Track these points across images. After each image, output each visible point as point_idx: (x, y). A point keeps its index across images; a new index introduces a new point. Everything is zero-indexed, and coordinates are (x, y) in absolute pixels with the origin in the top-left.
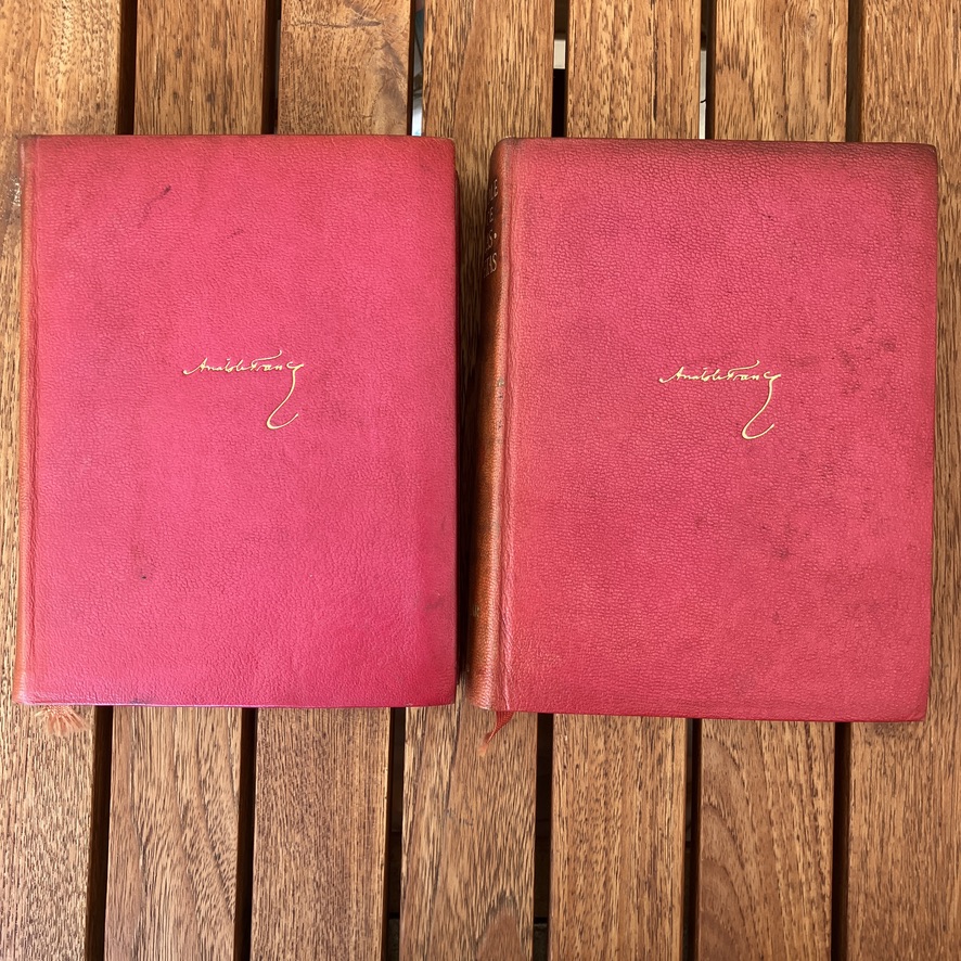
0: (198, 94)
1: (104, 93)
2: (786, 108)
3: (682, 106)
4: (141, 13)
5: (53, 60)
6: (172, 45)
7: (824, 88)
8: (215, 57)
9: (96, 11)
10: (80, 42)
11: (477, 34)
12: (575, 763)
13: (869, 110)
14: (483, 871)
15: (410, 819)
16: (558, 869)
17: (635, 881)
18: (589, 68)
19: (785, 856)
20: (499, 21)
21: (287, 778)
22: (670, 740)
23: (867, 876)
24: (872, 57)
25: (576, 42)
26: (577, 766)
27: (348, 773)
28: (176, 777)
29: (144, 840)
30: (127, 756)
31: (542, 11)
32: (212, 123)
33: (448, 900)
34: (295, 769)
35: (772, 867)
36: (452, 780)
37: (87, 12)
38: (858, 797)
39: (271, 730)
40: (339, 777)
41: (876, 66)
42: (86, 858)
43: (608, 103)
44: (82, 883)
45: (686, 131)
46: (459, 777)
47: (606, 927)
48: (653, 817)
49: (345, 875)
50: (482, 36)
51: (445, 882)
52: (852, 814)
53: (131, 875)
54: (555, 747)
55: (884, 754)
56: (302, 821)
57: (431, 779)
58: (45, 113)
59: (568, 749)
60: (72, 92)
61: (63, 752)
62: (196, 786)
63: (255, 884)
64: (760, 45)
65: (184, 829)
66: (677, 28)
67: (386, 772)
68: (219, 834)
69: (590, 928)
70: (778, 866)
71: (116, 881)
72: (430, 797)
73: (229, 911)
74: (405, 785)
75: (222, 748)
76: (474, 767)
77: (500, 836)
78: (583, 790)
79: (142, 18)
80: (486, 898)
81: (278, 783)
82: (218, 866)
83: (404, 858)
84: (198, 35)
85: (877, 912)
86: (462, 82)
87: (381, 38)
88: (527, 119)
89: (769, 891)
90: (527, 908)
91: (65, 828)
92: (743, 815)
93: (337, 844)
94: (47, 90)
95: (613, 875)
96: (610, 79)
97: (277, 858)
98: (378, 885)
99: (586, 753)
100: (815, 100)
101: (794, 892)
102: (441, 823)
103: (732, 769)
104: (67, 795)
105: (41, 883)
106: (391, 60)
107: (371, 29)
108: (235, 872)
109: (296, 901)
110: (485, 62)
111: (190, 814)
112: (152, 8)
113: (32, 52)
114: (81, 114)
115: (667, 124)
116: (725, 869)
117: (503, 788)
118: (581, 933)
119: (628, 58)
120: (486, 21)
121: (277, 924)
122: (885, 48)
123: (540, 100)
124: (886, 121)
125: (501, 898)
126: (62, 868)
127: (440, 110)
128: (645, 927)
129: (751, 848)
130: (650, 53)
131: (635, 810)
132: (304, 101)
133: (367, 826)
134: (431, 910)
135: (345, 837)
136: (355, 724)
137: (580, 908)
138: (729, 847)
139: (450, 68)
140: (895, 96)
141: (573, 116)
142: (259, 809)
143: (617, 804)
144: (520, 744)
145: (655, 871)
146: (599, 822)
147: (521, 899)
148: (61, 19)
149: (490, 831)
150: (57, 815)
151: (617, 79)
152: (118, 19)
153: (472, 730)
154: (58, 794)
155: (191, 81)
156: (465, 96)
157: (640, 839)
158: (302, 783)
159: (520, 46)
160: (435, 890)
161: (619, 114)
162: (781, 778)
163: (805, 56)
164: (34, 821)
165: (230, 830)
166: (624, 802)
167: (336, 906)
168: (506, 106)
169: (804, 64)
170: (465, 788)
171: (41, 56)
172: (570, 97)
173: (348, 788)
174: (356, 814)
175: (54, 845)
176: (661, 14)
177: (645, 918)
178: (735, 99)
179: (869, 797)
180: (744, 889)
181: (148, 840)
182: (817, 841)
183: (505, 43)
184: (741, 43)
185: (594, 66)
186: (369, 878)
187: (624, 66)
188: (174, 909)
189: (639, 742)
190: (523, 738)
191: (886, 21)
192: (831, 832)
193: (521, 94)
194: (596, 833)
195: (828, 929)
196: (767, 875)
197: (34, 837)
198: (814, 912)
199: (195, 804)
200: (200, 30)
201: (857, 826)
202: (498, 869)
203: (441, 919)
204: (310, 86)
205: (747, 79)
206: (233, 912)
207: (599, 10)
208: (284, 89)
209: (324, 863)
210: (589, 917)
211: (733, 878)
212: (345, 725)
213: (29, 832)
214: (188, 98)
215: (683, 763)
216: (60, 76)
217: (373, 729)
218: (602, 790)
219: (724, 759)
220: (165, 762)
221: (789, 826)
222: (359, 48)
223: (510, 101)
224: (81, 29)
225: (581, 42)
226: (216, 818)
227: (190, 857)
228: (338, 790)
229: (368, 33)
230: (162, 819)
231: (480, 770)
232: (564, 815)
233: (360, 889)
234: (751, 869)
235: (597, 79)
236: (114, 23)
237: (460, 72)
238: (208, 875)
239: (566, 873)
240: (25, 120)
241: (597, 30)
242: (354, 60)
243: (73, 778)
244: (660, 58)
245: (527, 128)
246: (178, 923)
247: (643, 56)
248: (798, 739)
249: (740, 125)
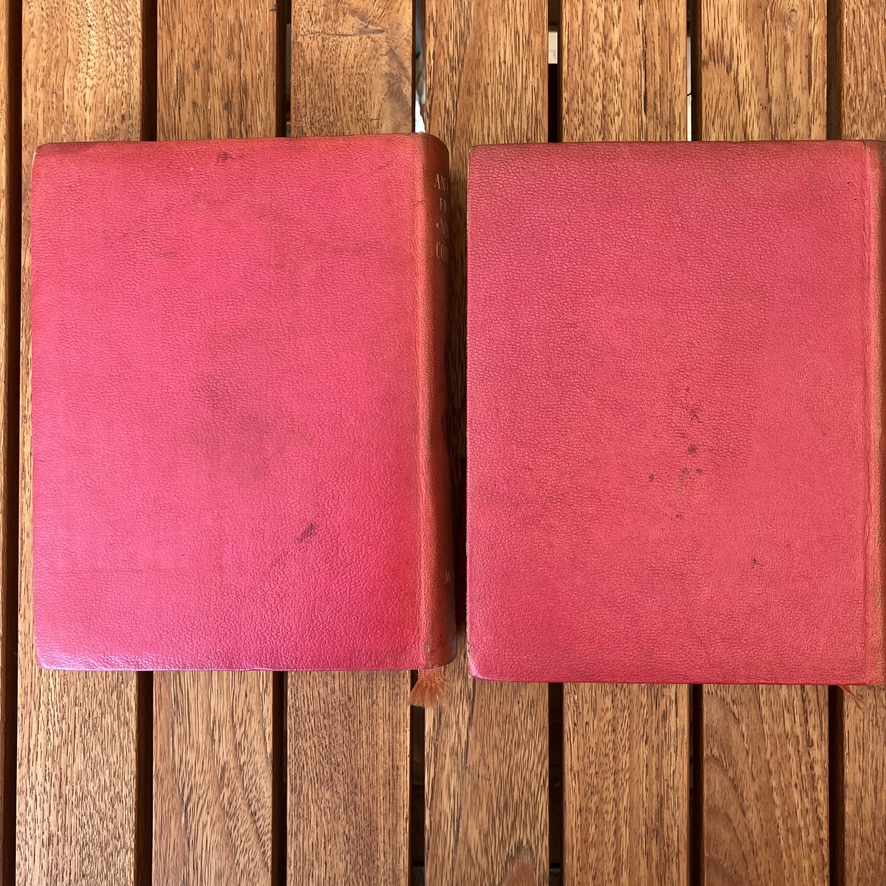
0: (216, 103)
1: (128, 106)
2: (769, 99)
3: (671, 101)
4: (161, 29)
5: (80, 75)
6: (190, 59)
7: (806, 80)
8: (231, 68)
9: (119, 29)
10: (105, 58)
11: (476, 38)
12: (585, 721)
13: (849, 99)
14: (501, 823)
15: (432, 775)
16: (571, 818)
17: (644, 828)
18: (582, 66)
19: (784, 803)
20: (496, 25)
21: (316, 739)
22: (673, 698)
23: (862, 821)
24: (851, 49)
25: (569, 43)
26: (587, 723)
27: (373, 733)
28: (213, 740)
29: (185, 799)
30: (168, 723)
31: (536, 14)
32: (229, 130)
33: (469, 850)
34: (323, 731)
35: (773, 814)
36: (470, 739)
37: (110, 30)
38: (852, 747)
39: (300, 695)
40: (364, 737)
41: (855, 57)
42: (132, 817)
43: (600, 100)
44: (130, 840)
45: (675, 124)
46: (476, 736)
47: (617, 872)
48: (659, 769)
49: (373, 829)
50: (481, 40)
51: (466, 833)
52: (847, 762)
53: (174, 833)
54: (565, 706)
55: (876, 706)
56: (332, 779)
57: (450, 739)
58: (74, 126)
59: (577, 708)
60: (99, 105)
61: (109, 719)
62: (232, 748)
63: (289, 838)
64: (743, 40)
65: (222, 788)
66: (665, 27)
67: (408, 732)
68: (255, 793)
69: (602, 874)
70: (778, 813)
71: (160, 838)
72: (451, 755)
73: (266, 864)
74: (426, 745)
75: (255, 712)
76: (490, 726)
77: (516, 790)
78: (593, 745)
79: (161, 33)
80: (504, 848)
81: (308, 744)
82: (255, 822)
83: (427, 812)
84: (214, 47)
85: (872, 854)
86: (462, 85)
87: (385, 44)
88: (524, 117)
89: (770, 836)
90: (543, 856)
91: (113, 788)
92: (744, 765)
93: (364, 799)
94: (76, 104)
95: (622, 823)
96: (602, 77)
97: (309, 813)
98: (403, 837)
99: (595, 711)
100: (796, 92)
101: (793, 837)
102: (461, 779)
103: (732, 723)
104: (113, 759)
105: (92, 841)
106: (395, 65)
107: (376, 36)
108: (270, 827)
109: (328, 853)
110: (484, 65)
111: (227, 775)
112: (171, 25)
113: (61, 69)
114: (108, 125)
115: (657, 118)
116: (728, 816)
117: (518, 745)
118: (594, 879)
119: (618, 57)
120: (483, 26)
121: (310, 875)
122: (863, 40)
123: (537, 99)
124: (865, 108)
125: (519, 847)
126: (111, 826)
127: (443, 111)
128: (654, 872)
129: (751, 795)
130: (639, 51)
131: (643, 764)
132: (315, 106)
133: (391, 783)
134: (454, 860)
135: (371, 793)
136: (378, 688)
137: (593, 854)
138: (731, 795)
139: (451, 71)
140: (873, 85)
141: (567, 113)
142: (291, 768)
143: (625, 758)
144: (533, 704)
145: (662, 819)
146: (609, 774)
147: (537, 847)
148: (87, 37)
149: (506, 785)
150: (105, 777)
151: (609, 77)
152: (140, 35)
153: (487, 691)
154: (105, 758)
155: (209, 91)
156: (466, 97)
157: (647, 790)
158: (330, 743)
159: (517, 48)
160: (456, 841)
161: (611, 110)
162: (778, 730)
163: (787, 49)
164: (84, 783)
165: (265, 789)
166: (631, 757)
167: (365, 857)
168: (504, 106)
169: (785, 58)
170: (483, 747)
171: (70, 72)
172: (565, 95)
173: (373, 748)
174: (381, 772)
175: (103, 806)
176: (649, 15)
177: (654, 864)
178: (720, 92)
179: (862, 747)
180: (746, 835)
181: (189, 799)
182: (814, 789)
183: (503, 47)
184: (725, 39)
185: (586, 66)
186: (395, 831)
187: (615, 64)
188: (215, 862)
189: (644, 701)
190: (535, 698)
191: (863, 14)
192: (827, 780)
193: (519, 94)
194: (606, 785)
195: (827, 871)
196: (767, 821)
197: (84, 798)
198: (813, 856)
199: (232, 765)
200: (216, 43)
201: (851, 774)
202: (515, 820)
203: (463, 867)
204: (321, 92)
205: (732, 74)
206: (270, 864)
207: (590, 12)
208: (296, 95)
209: (353, 818)
210: (601, 863)
211: (736, 825)
212: (369, 690)
213: (80, 793)
214: (207, 106)
215: (686, 719)
216: (87, 90)
217: (395, 692)
218: (611, 745)
219: (725, 714)
220: (202, 727)
221: (787, 775)
222: (365, 54)
223: (508, 101)
224: (105, 45)
225: (573, 44)
226: (252, 777)
227: (228, 814)
228: (365, 750)
229: (373, 41)
230: (202, 780)
231: (496, 728)
232: (575, 769)
233: (387, 841)
234: (753, 816)
235: (590, 77)
236: (136, 39)
237: (460, 75)
238: (246, 830)
239: (579, 822)
240: (57, 133)
241: (588, 30)
242: (361, 66)
243: (118, 744)
244: (649, 56)
245: (525, 126)
246: (219, 875)
247: (633, 54)
248: (794, 694)
249: (726, 117)
